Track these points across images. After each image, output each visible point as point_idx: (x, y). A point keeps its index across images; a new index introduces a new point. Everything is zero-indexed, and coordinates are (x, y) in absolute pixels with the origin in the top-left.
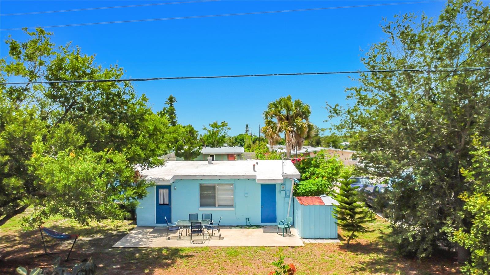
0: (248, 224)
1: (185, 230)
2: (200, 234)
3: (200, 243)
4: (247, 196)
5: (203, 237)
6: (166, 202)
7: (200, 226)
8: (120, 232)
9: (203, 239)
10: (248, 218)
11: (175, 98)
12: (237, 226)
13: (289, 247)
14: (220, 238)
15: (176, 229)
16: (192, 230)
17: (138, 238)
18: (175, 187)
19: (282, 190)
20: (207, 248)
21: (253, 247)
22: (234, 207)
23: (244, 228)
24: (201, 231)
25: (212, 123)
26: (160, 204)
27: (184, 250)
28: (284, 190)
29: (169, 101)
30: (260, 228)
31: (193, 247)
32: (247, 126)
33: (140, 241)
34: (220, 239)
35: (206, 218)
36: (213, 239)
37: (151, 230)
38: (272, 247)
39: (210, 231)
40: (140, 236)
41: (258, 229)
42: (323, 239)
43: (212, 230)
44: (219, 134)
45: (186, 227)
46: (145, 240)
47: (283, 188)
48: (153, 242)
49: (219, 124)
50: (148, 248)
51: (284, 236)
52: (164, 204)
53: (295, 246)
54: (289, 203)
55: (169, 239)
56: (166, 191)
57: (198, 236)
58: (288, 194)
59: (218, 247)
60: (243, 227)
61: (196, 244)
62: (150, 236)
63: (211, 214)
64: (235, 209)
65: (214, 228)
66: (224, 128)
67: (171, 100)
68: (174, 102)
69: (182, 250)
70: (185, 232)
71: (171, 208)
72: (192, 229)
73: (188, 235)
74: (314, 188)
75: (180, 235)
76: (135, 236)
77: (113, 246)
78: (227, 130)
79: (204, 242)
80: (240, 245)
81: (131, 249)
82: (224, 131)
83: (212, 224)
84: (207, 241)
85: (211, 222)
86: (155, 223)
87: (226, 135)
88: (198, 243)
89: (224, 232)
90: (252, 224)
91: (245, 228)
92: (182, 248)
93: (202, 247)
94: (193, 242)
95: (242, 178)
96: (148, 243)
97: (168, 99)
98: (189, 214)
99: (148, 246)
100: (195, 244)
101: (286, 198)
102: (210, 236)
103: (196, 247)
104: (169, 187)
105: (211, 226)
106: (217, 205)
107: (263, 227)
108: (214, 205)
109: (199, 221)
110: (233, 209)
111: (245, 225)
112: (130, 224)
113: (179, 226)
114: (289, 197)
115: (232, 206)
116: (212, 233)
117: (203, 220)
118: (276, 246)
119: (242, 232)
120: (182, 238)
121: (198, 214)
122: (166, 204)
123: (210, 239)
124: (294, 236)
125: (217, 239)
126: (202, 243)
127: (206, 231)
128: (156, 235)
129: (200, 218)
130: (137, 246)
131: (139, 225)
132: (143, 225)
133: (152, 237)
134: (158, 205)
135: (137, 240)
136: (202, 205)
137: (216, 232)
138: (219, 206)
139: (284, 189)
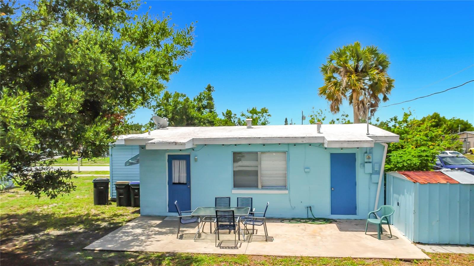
0: (309, 217)
1: (208, 224)
2: (232, 231)
3: (232, 248)
4: (309, 172)
5: (237, 235)
6: (184, 180)
7: (233, 218)
8: (113, 223)
9: (237, 239)
10: (310, 207)
11: (213, 87)
12: (293, 219)
13: (401, 260)
14: (268, 239)
15: (194, 220)
16: (219, 223)
17: (135, 234)
18: (196, 156)
19: (366, 162)
20: (243, 257)
21: (331, 258)
22: (287, 189)
23: (304, 222)
24: (234, 226)
25: (251, 109)
26: (174, 184)
27: (202, 260)
28: (370, 162)
29: (207, 91)
30: (331, 223)
31: (219, 255)
32: (286, 119)
33: (134, 239)
34: (266, 240)
35: (242, 205)
36: (255, 241)
37: (158, 222)
38: (368, 259)
39: (249, 227)
40: (139, 231)
41: (328, 225)
42: (457, 245)
43: (253, 225)
44: (259, 121)
45: (209, 218)
46: (143, 238)
47: (369, 158)
48: (154, 243)
49: (259, 110)
50: (141, 252)
51: (380, 239)
52: (179, 184)
53: (413, 260)
54: (378, 183)
55: (181, 237)
56: (183, 163)
57: (229, 233)
58: (376, 169)
59: (265, 256)
60: (302, 221)
61: (226, 248)
62: (153, 233)
63: (252, 198)
64: (289, 192)
65: (256, 220)
66: (264, 114)
67: (209, 89)
68: (212, 91)
69: (198, 261)
70: (207, 227)
71: (190, 188)
72: (217, 222)
73: (213, 231)
74: (416, 161)
75: (201, 231)
76: (131, 230)
77: (86, 248)
78: (267, 117)
79: (238, 246)
80: (306, 253)
81: (112, 254)
82: (264, 118)
83: (252, 214)
84: (244, 244)
85: (252, 210)
86: (168, 211)
87: (266, 122)
88: (229, 248)
89: (273, 228)
90: (316, 217)
91: (306, 222)
92: (200, 256)
93: (234, 255)
94: (219, 246)
95: (300, 141)
96: (145, 244)
97: (206, 89)
98: (216, 198)
99: (144, 249)
100: (223, 248)
101: (373, 176)
102: (250, 234)
103: (225, 255)
104: (186, 158)
105: (252, 218)
106: (260, 186)
107: (336, 221)
108: (256, 187)
109: (232, 209)
110: (286, 192)
111: (306, 217)
112: (133, 213)
113: (198, 217)
114: (379, 174)
115: (284, 187)
116: (253, 229)
117: (238, 208)
118: (375, 259)
119: (303, 229)
120: (203, 236)
121: (230, 198)
122: (183, 184)
123: (249, 240)
124: (398, 238)
125: (262, 241)
126: (236, 247)
127: (242, 226)
128: (164, 230)
129: (234, 204)
130: (125, 249)
131: (144, 214)
132: (150, 214)
133: (155, 234)
134: (172, 185)
135: (130, 238)
136: (236, 186)
137: (260, 229)
138: (264, 187)
139: (370, 160)
